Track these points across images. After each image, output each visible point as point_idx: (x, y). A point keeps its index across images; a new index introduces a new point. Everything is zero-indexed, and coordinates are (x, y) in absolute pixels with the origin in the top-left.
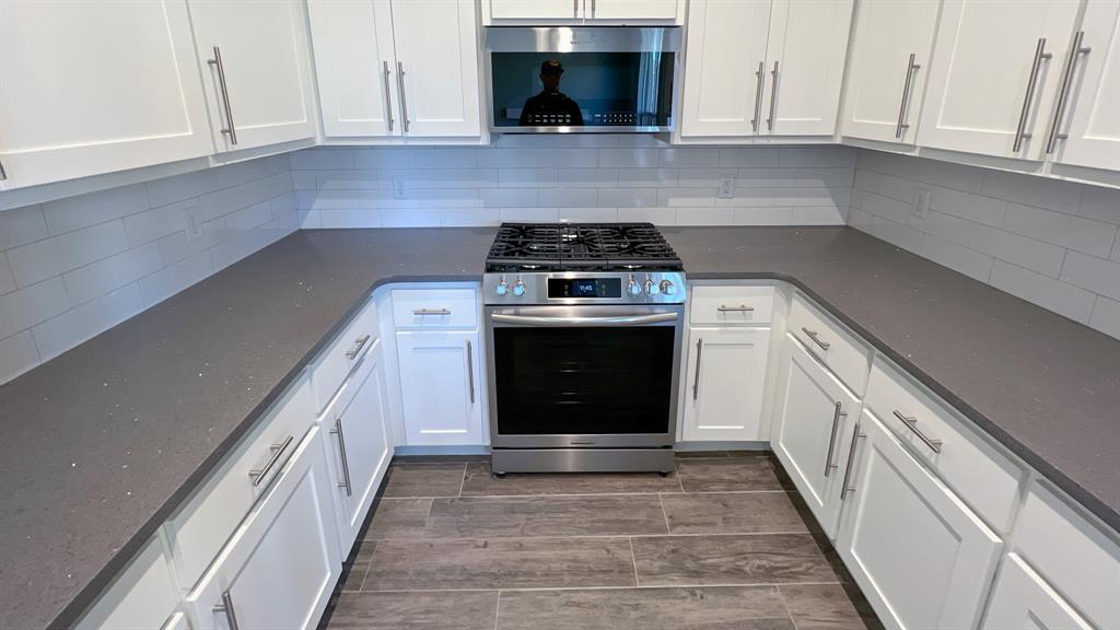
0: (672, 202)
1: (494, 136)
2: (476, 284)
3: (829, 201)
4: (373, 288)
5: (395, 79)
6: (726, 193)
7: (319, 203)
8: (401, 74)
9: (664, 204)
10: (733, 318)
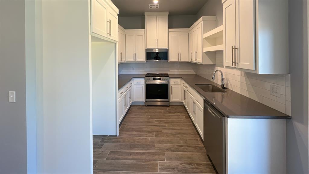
0: (171, 71)
1: (146, 61)
2: (144, 78)
3: (193, 71)
4: (132, 78)
5: (135, 55)
6: (178, 69)
7: (122, 71)
8: (136, 54)
9: (169, 71)
10: (176, 83)
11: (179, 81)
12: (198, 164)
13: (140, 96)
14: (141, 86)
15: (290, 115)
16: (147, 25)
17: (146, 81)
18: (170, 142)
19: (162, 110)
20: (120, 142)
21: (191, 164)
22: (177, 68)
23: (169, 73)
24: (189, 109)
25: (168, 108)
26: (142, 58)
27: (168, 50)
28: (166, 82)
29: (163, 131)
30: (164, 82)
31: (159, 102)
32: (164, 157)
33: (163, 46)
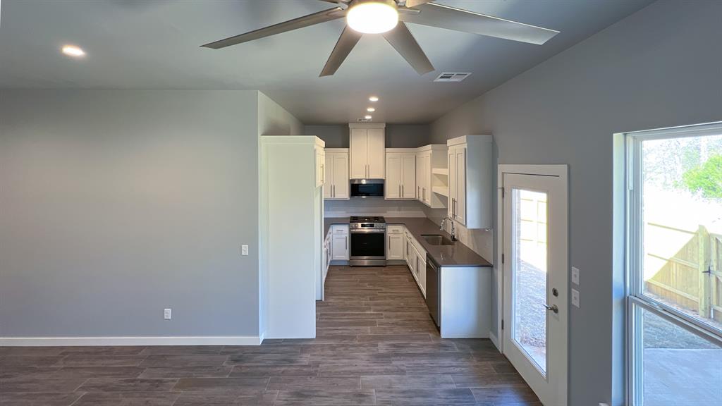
0: (388, 212)
1: (351, 198)
2: (348, 225)
3: (422, 212)
4: (330, 225)
6: (399, 210)
8: (334, 187)
10: (396, 232)
11: (400, 228)
12: (418, 320)
13: (342, 252)
14: (344, 236)
15: (492, 263)
16: (353, 142)
17: (350, 229)
18: (389, 305)
19: (376, 271)
20: (329, 306)
21: (410, 320)
22: (397, 208)
23: (384, 215)
24: (413, 269)
25: (383, 269)
26: (344, 193)
27: (383, 181)
28: (382, 230)
29: (379, 294)
30: (378, 231)
31: (365, 260)
32: (383, 316)
33: (376, 175)
